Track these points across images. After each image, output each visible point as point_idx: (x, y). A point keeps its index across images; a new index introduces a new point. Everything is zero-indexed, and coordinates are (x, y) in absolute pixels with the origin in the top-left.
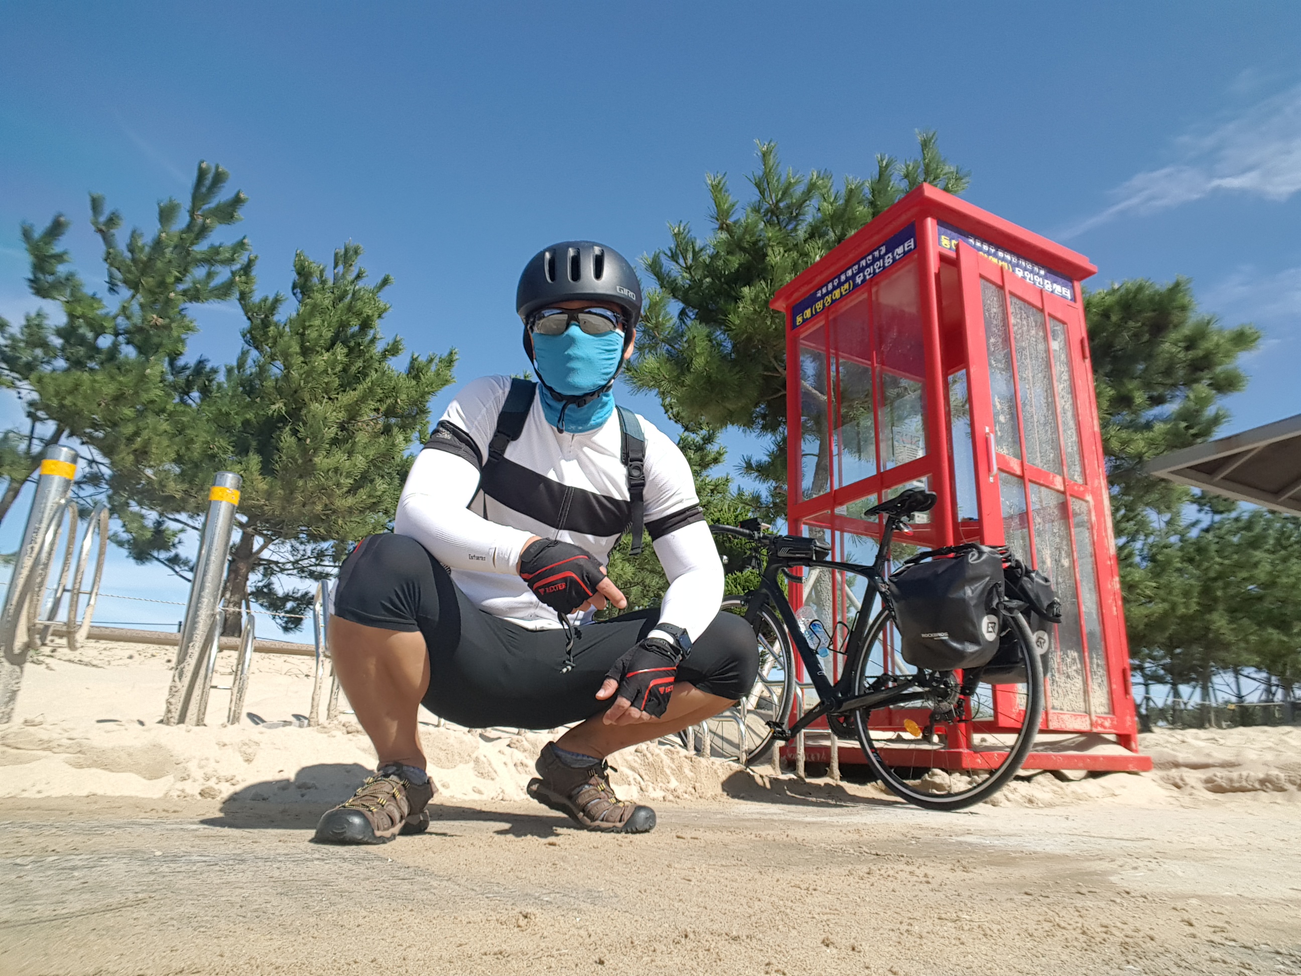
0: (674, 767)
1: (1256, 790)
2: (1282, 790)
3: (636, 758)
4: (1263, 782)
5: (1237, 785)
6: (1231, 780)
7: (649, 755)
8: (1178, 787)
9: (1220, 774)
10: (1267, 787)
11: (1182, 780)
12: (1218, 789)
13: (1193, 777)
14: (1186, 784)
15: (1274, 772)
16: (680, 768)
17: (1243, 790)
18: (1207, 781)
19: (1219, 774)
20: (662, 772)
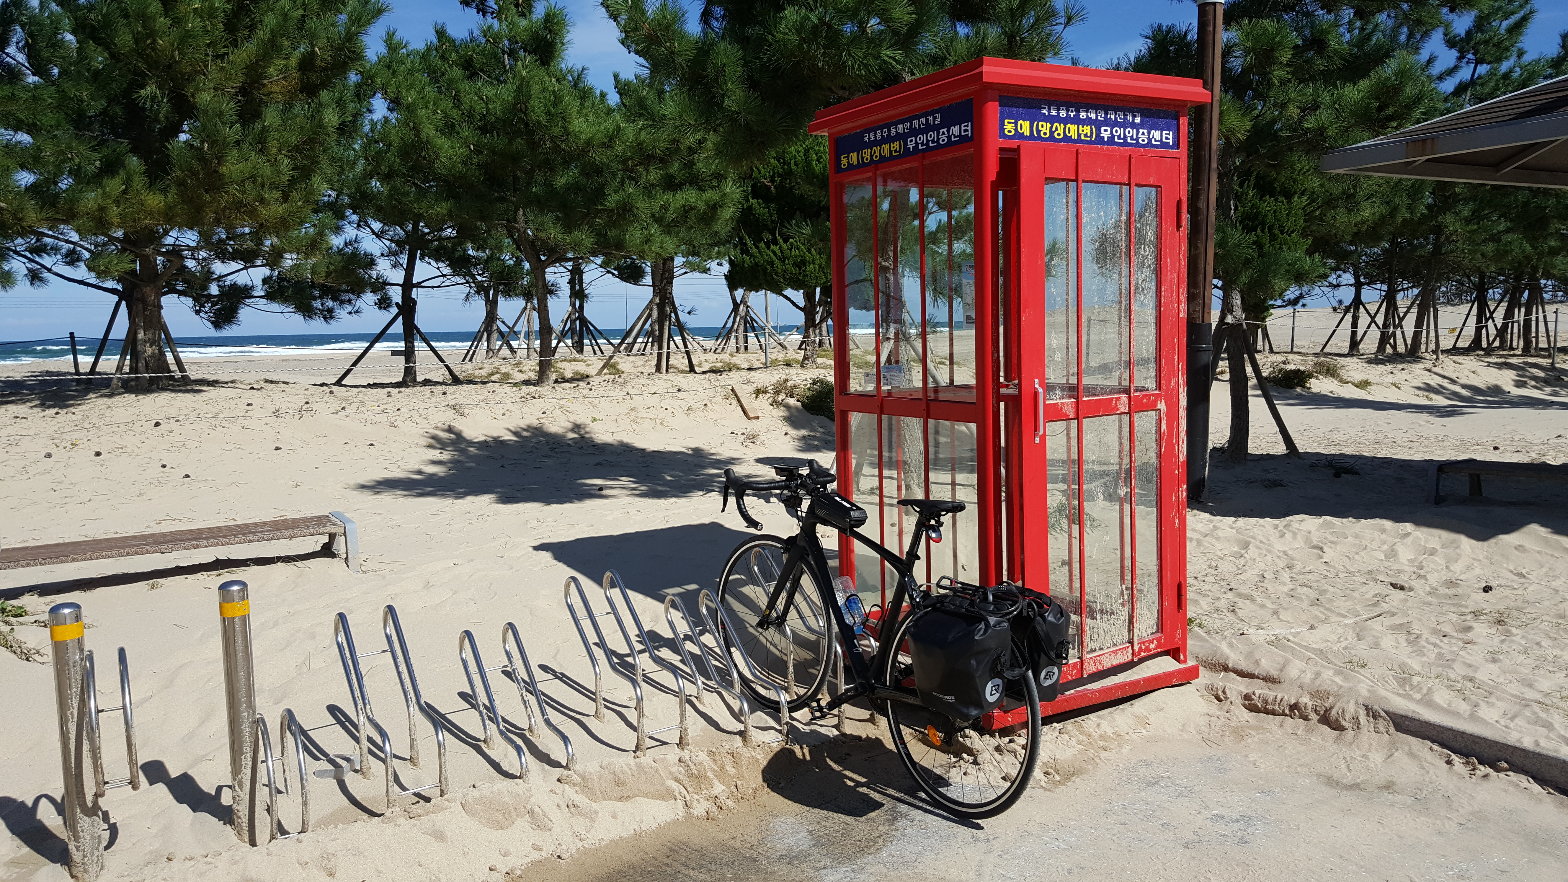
0: (716, 768)
1: (1286, 715)
2: (1306, 718)
3: (681, 769)
4: (1294, 707)
5: (1270, 707)
6: (1266, 702)
7: (692, 766)
8: (1220, 700)
9: (1260, 690)
10: (1295, 715)
11: (1224, 692)
12: (1253, 708)
13: (1236, 687)
14: (1226, 698)
15: (1305, 700)
16: (722, 768)
17: (1273, 713)
18: (1247, 697)
19: (1258, 692)
20: (706, 777)
